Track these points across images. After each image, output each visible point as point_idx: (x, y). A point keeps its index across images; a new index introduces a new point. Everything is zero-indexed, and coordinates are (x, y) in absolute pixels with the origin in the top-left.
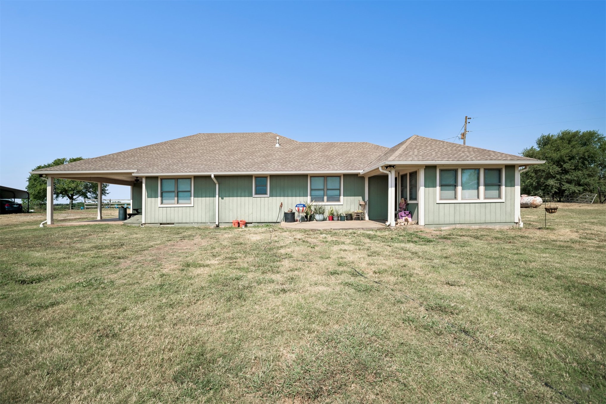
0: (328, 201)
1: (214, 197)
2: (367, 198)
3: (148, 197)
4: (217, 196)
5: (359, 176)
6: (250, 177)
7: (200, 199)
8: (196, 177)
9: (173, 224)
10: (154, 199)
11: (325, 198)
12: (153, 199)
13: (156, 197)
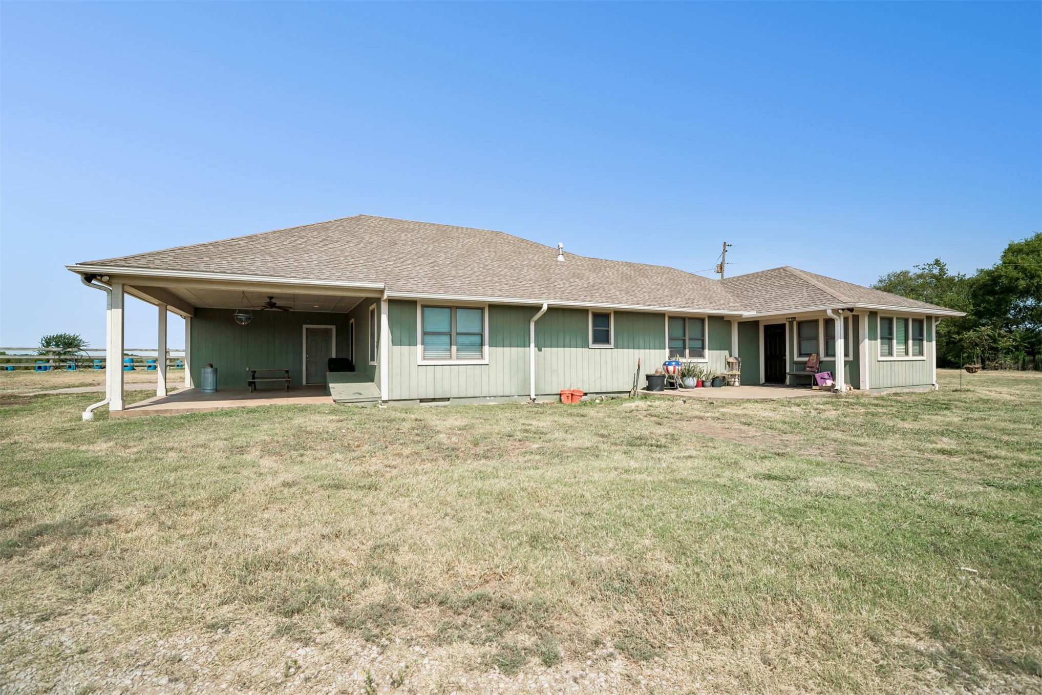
0: (691, 355)
1: (524, 347)
2: (736, 352)
3: (394, 344)
4: (532, 345)
5: (725, 319)
6: (584, 311)
7: (500, 349)
8: (493, 307)
9: (448, 399)
10: (407, 347)
11: (687, 351)
12: (405, 349)
13: (413, 343)
